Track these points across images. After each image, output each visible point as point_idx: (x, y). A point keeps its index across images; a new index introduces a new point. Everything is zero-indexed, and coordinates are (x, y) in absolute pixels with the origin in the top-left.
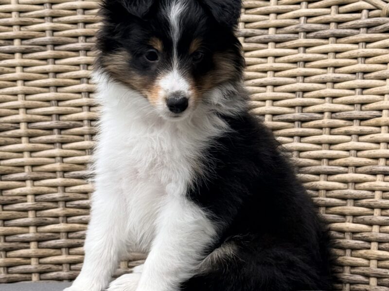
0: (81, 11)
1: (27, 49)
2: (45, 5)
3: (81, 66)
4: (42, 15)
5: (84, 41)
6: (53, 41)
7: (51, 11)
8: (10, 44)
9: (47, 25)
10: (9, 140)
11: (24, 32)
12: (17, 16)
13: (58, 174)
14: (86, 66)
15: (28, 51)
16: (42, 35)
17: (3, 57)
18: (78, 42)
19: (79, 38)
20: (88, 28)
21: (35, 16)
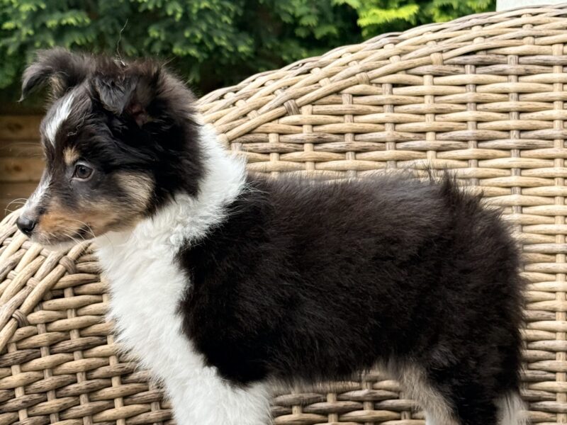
0: (515, 95)
1: (443, 145)
2: (467, 86)
3: (513, 170)
4: (464, 101)
5: (517, 136)
6: (477, 136)
7: (476, 95)
8: (421, 139)
9: (470, 114)
11: (440, 122)
12: (432, 100)
14: (519, 170)
15: (444, 148)
16: (462, 127)
17: (413, 156)
18: (509, 138)
19: (511, 132)
20: (524, 119)
21: (454, 101)
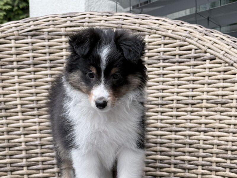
0: (48, 47)
1: (20, 67)
2: (29, 44)
3: (48, 76)
4: (28, 49)
5: (49, 62)
6: (34, 63)
7: (33, 47)
8: (11, 64)
9: (30, 54)
10: (12, 114)
11: (19, 58)
12: (15, 50)
13: (38, 132)
14: (51, 76)
15: (21, 68)
16: (28, 59)
17: (8, 71)
18: (46, 63)
19: (47, 61)
20: (52, 56)
21: (24, 50)
